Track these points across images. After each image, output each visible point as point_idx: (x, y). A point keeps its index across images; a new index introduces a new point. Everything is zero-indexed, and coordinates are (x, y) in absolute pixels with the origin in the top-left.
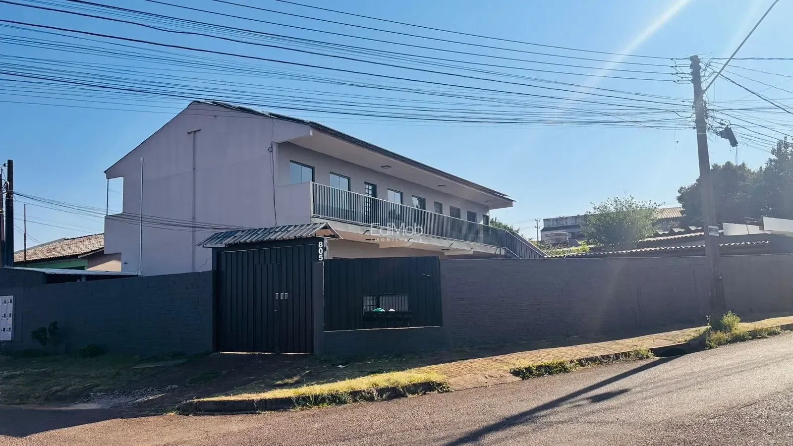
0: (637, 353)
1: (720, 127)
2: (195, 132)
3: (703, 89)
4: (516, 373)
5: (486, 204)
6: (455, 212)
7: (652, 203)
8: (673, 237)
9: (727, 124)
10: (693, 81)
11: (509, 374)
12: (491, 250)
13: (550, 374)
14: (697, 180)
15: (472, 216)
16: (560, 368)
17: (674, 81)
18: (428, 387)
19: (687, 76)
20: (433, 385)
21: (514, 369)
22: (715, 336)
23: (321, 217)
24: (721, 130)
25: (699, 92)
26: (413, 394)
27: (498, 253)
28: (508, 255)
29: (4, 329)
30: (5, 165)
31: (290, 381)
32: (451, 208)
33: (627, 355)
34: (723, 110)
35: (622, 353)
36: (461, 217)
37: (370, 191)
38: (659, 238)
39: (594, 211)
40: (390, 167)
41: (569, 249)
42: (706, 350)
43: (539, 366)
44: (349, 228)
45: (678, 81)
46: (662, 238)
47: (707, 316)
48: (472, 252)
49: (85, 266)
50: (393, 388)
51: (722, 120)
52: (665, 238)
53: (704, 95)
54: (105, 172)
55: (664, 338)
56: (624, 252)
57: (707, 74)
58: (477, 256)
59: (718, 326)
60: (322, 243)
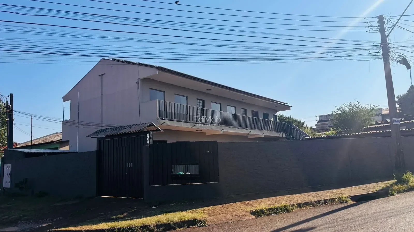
0: (340, 199)
1: (399, 58)
2: (102, 75)
3: (387, 35)
4: (253, 213)
5: (274, 108)
6: (255, 114)
7: (372, 105)
8: (387, 125)
9: (403, 56)
10: (379, 31)
11: (248, 214)
12: (277, 134)
13: (277, 213)
14: (408, 91)
15: (266, 116)
16: (285, 210)
17: (367, 31)
18: (192, 223)
19: (376, 28)
20: (195, 222)
21: (253, 210)
22: (396, 187)
23: (164, 119)
24: (400, 59)
25: (384, 38)
26: (180, 228)
27: (281, 136)
28: (288, 137)
29: (7, 181)
30: (8, 96)
31: (121, 216)
32: (252, 111)
33: (332, 200)
34: (399, 47)
35: (330, 199)
36: (259, 117)
37: (200, 104)
38: (378, 126)
39: (337, 111)
40: (211, 90)
41: (323, 133)
42: (389, 196)
43: (270, 208)
44: (182, 124)
45: (369, 31)
46: (380, 125)
47: (394, 174)
48: (263, 136)
49: (58, 147)
50: (168, 223)
51: (400, 53)
52: (382, 125)
53: (387, 39)
54: (62, 98)
55: (363, 188)
56: (351, 134)
57: (389, 26)
58: (266, 138)
59: (401, 181)
60: (149, 134)
